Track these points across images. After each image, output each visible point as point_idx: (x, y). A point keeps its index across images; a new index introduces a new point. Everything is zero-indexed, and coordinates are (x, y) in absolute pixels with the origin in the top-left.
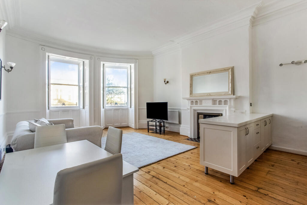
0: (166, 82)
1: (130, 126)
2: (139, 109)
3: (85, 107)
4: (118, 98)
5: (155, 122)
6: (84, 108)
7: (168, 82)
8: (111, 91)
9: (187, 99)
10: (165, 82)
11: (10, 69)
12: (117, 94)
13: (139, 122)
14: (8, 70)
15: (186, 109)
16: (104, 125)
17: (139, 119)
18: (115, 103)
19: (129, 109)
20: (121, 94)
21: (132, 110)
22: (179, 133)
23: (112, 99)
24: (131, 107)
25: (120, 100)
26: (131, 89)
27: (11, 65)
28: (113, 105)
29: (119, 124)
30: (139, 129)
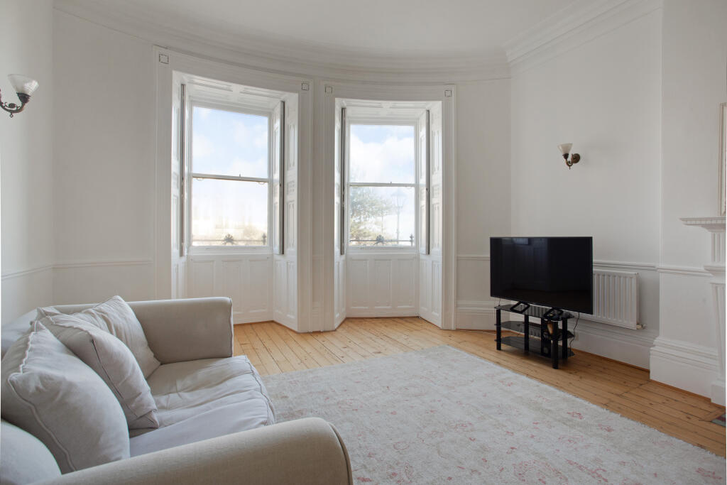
0: (569, 159)
1: (422, 316)
2: (458, 260)
3: (287, 250)
4: (376, 224)
5: (521, 312)
6: (283, 253)
7: (576, 158)
8: (359, 206)
9: (703, 226)
10: (566, 156)
11: (19, 103)
12: (373, 215)
13: (457, 306)
14: (12, 105)
15: (702, 269)
16: (344, 310)
17: (458, 297)
18: (375, 239)
19: (423, 257)
20: (382, 213)
21: (433, 262)
22: (648, 371)
23: (362, 227)
24: (429, 252)
25: (380, 230)
26: (428, 190)
27: (23, 87)
28: (369, 244)
29: (389, 307)
30: (458, 330)
